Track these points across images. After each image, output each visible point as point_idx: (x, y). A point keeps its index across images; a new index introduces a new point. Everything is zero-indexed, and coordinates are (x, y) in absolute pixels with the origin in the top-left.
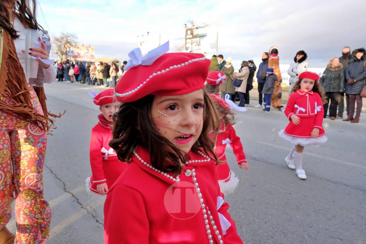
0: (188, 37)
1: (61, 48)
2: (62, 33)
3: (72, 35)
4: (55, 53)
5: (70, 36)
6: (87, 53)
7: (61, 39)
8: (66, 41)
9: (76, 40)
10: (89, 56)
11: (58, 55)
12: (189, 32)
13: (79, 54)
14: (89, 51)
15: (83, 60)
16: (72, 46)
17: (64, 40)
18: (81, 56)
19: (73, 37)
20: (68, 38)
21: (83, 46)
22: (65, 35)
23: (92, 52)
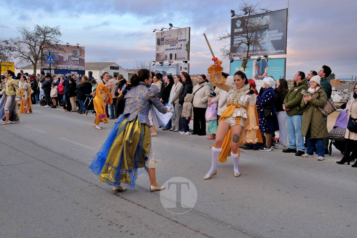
0: (236, 31)
1: (35, 50)
2: (37, 27)
3: (52, 29)
4: (25, 58)
5: (49, 32)
6: (73, 56)
7: (36, 37)
8: (42, 40)
9: (58, 38)
10: (75, 61)
11: (30, 61)
12: (238, 23)
13: (61, 58)
14: (76, 53)
15: (68, 68)
16: (52, 46)
17: (40, 38)
18: (65, 62)
19: (53, 32)
20: (47, 35)
21: (68, 46)
22: (43, 29)
23: (80, 56)
